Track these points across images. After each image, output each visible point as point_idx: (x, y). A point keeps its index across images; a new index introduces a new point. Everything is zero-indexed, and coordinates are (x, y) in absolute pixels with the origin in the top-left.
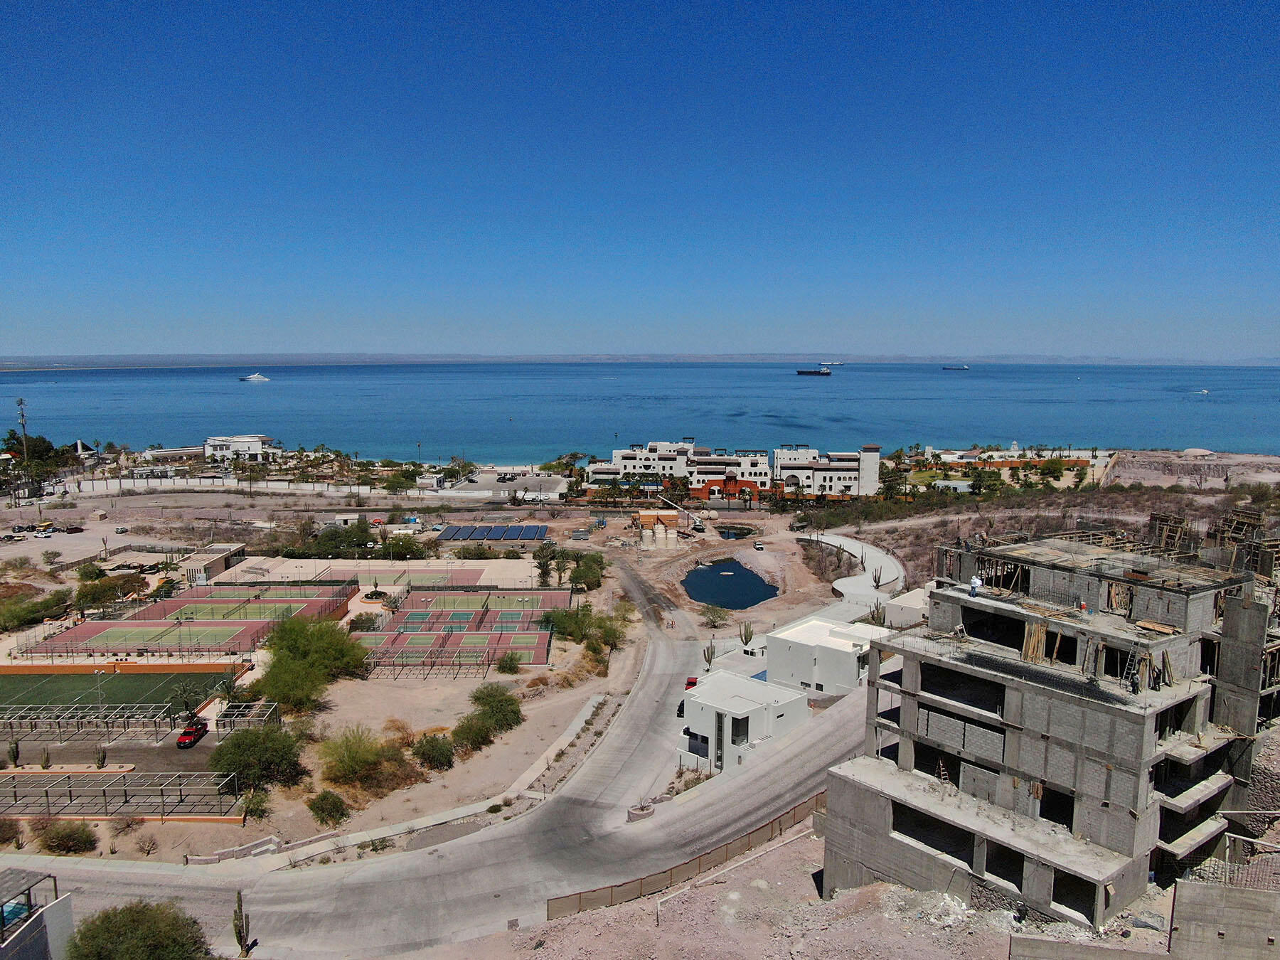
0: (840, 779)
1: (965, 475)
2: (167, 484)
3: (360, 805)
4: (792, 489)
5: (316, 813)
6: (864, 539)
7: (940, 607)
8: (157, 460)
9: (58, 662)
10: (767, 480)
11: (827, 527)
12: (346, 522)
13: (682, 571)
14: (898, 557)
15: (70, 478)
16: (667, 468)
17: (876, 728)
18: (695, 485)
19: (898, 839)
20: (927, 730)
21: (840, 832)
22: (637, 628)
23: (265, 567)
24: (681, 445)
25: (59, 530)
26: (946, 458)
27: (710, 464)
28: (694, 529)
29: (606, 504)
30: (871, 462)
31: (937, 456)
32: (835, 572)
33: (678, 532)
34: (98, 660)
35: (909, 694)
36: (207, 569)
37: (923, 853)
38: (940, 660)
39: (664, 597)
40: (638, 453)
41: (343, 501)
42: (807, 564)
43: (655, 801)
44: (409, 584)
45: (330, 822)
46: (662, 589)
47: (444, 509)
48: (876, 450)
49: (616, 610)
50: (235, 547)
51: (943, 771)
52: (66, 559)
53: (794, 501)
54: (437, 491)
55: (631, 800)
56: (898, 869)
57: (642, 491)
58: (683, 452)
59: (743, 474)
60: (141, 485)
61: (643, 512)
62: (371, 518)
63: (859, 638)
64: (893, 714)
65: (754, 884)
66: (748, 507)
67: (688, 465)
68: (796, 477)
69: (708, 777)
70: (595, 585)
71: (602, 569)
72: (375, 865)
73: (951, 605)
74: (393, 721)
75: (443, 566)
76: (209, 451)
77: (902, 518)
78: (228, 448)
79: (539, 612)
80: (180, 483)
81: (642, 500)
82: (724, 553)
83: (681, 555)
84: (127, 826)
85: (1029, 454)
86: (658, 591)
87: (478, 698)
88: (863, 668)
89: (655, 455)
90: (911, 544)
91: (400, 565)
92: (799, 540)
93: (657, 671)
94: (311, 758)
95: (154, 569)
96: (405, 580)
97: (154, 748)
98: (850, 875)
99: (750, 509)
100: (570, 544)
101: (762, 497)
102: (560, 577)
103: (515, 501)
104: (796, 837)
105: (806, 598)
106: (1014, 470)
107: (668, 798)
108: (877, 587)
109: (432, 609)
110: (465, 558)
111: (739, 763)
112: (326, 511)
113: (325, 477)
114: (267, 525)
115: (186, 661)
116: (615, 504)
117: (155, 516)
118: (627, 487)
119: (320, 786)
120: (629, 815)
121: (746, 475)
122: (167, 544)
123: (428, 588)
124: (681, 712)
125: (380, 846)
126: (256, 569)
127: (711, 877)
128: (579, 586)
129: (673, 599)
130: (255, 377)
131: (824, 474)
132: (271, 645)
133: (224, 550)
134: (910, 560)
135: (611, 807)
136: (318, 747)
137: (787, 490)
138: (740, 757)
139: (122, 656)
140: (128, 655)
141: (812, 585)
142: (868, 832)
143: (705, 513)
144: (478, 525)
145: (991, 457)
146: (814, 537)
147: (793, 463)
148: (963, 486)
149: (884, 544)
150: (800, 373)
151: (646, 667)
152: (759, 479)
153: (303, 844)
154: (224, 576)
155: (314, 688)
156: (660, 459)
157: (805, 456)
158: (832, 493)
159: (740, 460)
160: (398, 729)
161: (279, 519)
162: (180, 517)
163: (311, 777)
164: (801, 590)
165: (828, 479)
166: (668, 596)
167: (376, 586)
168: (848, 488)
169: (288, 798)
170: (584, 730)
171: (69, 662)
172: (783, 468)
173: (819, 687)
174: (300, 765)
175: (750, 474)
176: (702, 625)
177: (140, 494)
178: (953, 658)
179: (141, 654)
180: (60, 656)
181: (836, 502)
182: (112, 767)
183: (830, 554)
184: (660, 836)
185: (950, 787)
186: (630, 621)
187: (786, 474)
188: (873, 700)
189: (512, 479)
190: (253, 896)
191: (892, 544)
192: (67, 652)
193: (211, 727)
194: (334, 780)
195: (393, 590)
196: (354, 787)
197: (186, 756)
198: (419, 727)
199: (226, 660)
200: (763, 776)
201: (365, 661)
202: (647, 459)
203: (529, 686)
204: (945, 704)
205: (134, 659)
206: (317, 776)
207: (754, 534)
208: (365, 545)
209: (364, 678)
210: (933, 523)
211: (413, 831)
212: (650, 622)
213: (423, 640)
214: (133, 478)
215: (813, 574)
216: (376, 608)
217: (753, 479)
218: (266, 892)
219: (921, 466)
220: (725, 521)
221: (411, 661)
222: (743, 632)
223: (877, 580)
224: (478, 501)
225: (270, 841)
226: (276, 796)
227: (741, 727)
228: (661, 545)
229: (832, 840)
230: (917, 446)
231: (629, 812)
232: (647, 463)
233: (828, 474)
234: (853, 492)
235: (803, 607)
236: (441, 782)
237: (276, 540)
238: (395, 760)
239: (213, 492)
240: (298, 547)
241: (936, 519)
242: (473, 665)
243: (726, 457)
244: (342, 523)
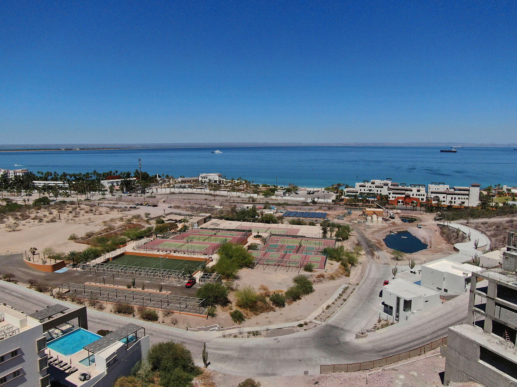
0: (454, 332)
2: (185, 190)
3: (249, 317)
4: (436, 202)
5: (233, 317)
6: (470, 226)
7: (508, 260)
8: (183, 182)
9: (148, 252)
10: (425, 198)
11: (452, 220)
12: (248, 208)
13: (384, 235)
14: (487, 235)
15: (154, 187)
16: (379, 191)
17: (473, 312)
18: (391, 199)
19: (482, 364)
20: (499, 316)
21: (453, 356)
22: (363, 257)
23: (218, 223)
24: (385, 181)
25: (150, 206)
26: (514, 191)
27: (398, 190)
28: (390, 217)
29: (352, 205)
30: (475, 192)
31: (509, 190)
32: (455, 240)
33: (383, 218)
34: (161, 253)
35: (491, 298)
36: (198, 222)
37: (494, 372)
38: (507, 284)
39: (375, 246)
40: (366, 184)
41: (247, 200)
42: (442, 236)
43: (368, 331)
44: (271, 233)
45: (238, 322)
46: (375, 242)
47: (285, 204)
48: (478, 186)
49: (354, 249)
50: (208, 215)
51: (507, 335)
52: (152, 216)
53: (436, 207)
54: (283, 197)
55: (357, 329)
56: (481, 377)
57: (367, 200)
58: (386, 185)
59: (413, 195)
60: (177, 190)
61: (368, 209)
62: (258, 206)
63: (466, 271)
64: (482, 307)
65: (411, 373)
66: (415, 209)
67: (388, 190)
68: (438, 197)
69: (392, 324)
70: (346, 238)
71: (349, 232)
72: (253, 341)
73: (514, 259)
74: (262, 286)
75: (284, 227)
76: (200, 179)
77: (490, 218)
78: (207, 178)
79: (322, 248)
80: (190, 190)
81: (367, 204)
82: (403, 228)
83: (384, 228)
84: (168, 314)
86: (373, 243)
87: (296, 280)
88: (468, 284)
89: (374, 185)
90: (494, 229)
91: (268, 225)
92: (438, 225)
93: (371, 276)
94: (231, 297)
95: (180, 221)
96: (269, 231)
97: (178, 287)
98: (457, 377)
99: (416, 210)
100: (336, 221)
101: (422, 205)
102: (331, 234)
103: (314, 202)
104: (432, 356)
105: (441, 251)
107: (374, 330)
108: (476, 248)
109: (279, 243)
110: (293, 224)
111: (407, 320)
112: (241, 203)
113: (241, 190)
114: (219, 207)
115: (189, 256)
116: (356, 205)
117: (181, 202)
118: (361, 198)
119: (235, 308)
120: (356, 336)
121: (415, 195)
122: (185, 212)
123: (278, 235)
124: (381, 295)
125: (256, 334)
126: (215, 224)
127: (392, 367)
128: (339, 238)
129: (379, 247)
130: (217, 152)
131: (451, 196)
132: (219, 253)
133: (204, 216)
134: (493, 237)
135: (349, 331)
136: (234, 293)
137: (434, 202)
138: (407, 317)
139: (169, 252)
140: (171, 252)
141: (444, 245)
142: (467, 358)
143: (395, 211)
144: (298, 211)
146: (446, 224)
147: (437, 191)
149: (480, 229)
150: (441, 151)
151: (366, 275)
152: (420, 197)
153: (228, 329)
154: (204, 225)
155: (234, 270)
156: (376, 187)
157: (443, 188)
158: (455, 205)
159: (412, 189)
160: (265, 289)
161: (224, 205)
162: (189, 203)
163: (231, 304)
164: (439, 247)
165: (453, 198)
166: (377, 245)
167: (258, 233)
168: (463, 203)
169: (223, 311)
170: (339, 298)
171: (151, 253)
172: (432, 193)
173: (446, 290)
174: (228, 299)
175: (417, 195)
176: (392, 258)
177: (176, 194)
178: (514, 284)
179: (175, 252)
180: (149, 250)
181: (457, 209)
182: (164, 292)
183: (453, 232)
184: (370, 346)
185: (510, 343)
186: (360, 254)
187: (433, 195)
188: (472, 299)
189: (313, 193)
190: (210, 346)
191: (485, 229)
192: (151, 249)
193: (197, 281)
194: (240, 306)
195: (265, 235)
196: (247, 310)
197: (188, 291)
198: (272, 290)
199: (203, 257)
200: (418, 327)
201: (253, 262)
202: (370, 187)
203: (316, 278)
204: (509, 305)
205: (172, 254)
206: (234, 304)
207: (417, 221)
208: (255, 217)
209: (252, 268)
210: (506, 221)
211: (268, 330)
212: (369, 256)
213: (275, 255)
214: (174, 188)
215: (445, 240)
216: (258, 241)
217: (418, 197)
218: (214, 345)
219: (500, 194)
220: (404, 215)
221: (270, 263)
222: (410, 263)
223: (476, 245)
224: (299, 201)
225: (216, 326)
226: (219, 309)
227: (408, 304)
228: (375, 224)
229: (449, 359)
230: (499, 185)
231: (356, 334)
232: (370, 189)
233: (454, 196)
234: (466, 205)
235: (439, 254)
236: (280, 312)
237: (222, 213)
238: (263, 301)
239: (201, 194)
240: (230, 216)
241: (507, 219)
242: (294, 267)
243: (406, 187)
244: (246, 208)
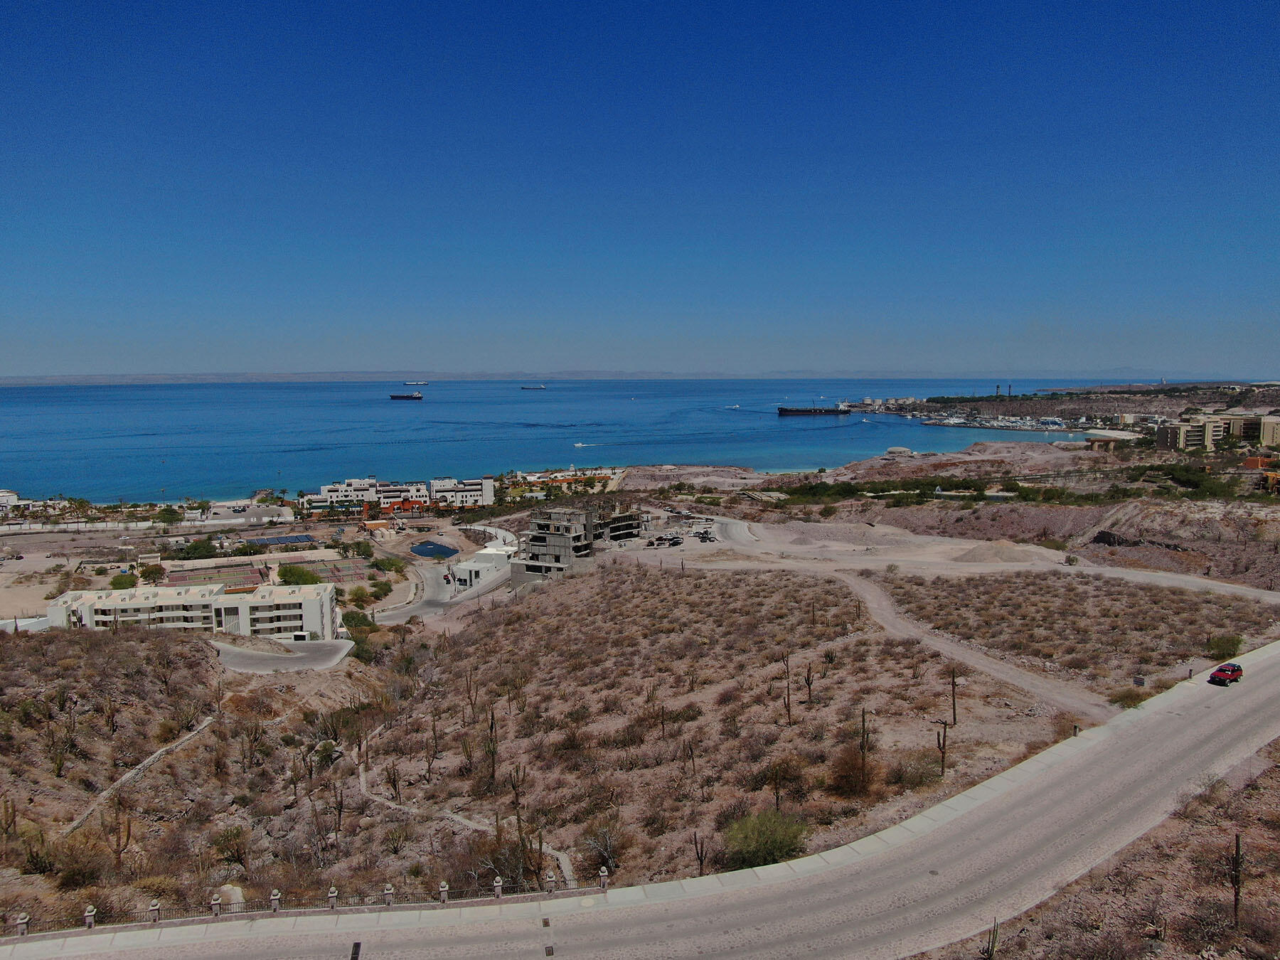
1: (542, 489)
6: (494, 526)
10: (428, 499)
11: (473, 522)
13: (408, 546)
14: (512, 532)
16: (360, 496)
18: (382, 506)
24: (368, 481)
26: (531, 479)
27: (390, 492)
28: (399, 529)
29: (333, 521)
30: (489, 486)
31: (525, 478)
32: (483, 540)
39: (409, 557)
40: (338, 487)
42: (467, 539)
48: (491, 478)
51: (536, 557)
53: (448, 510)
54: (209, 520)
57: (351, 511)
58: (371, 486)
59: (412, 497)
61: (364, 523)
66: (422, 516)
67: (377, 493)
68: (445, 496)
70: (371, 555)
77: (510, 514)
81: (351, 517)
82: (423, 539)
83: (403, 540)
85: (579, 473)
89: (351, 488)
90: (517, 525)
92: (460, 529)
99: (424, 516)
101: (428, 510)
103: (272, 523)
106: (570, 484)
111: (480, 582)
116: (339, 520)
118: (341, 509)
121: (414, 497)
129: (412, 558)
131: (462, 493)
137: (441, 504)
141: (472, 545)
145: (556, 477)
146: (468, 527)
147: (442, 488)
148: (541, 495)
149: (504, 527)
150: (393, 398)
152: (422, 499)
156: (355, 490)
157: (450, 484)
158: (468, 505)
159: (409, 488)
164: (469, 548)
165: (464, 497)
168: (476, 501)
175: (417, 496)
176: (434, 563)
178: (536, 535)
181: (471, 510)
183: (479, 534)
187: (439, 495)
189: (244, 510)
191: (508, 526)
202: (346, 491)
203: (386, 582)
207: (434, 529)
215: (472, 542)
217: (418, 499)
219: (515, 485)
220: (414, 524)
223: (504, 541)
224: (241, 525)
228: (387, 538)
230: (512, 472)
232: (346, 494)
233: (466, 493)
234: (480, 503)
241: (528, 513)
243: (399, 486)
